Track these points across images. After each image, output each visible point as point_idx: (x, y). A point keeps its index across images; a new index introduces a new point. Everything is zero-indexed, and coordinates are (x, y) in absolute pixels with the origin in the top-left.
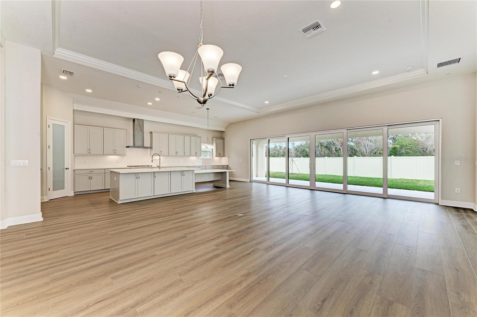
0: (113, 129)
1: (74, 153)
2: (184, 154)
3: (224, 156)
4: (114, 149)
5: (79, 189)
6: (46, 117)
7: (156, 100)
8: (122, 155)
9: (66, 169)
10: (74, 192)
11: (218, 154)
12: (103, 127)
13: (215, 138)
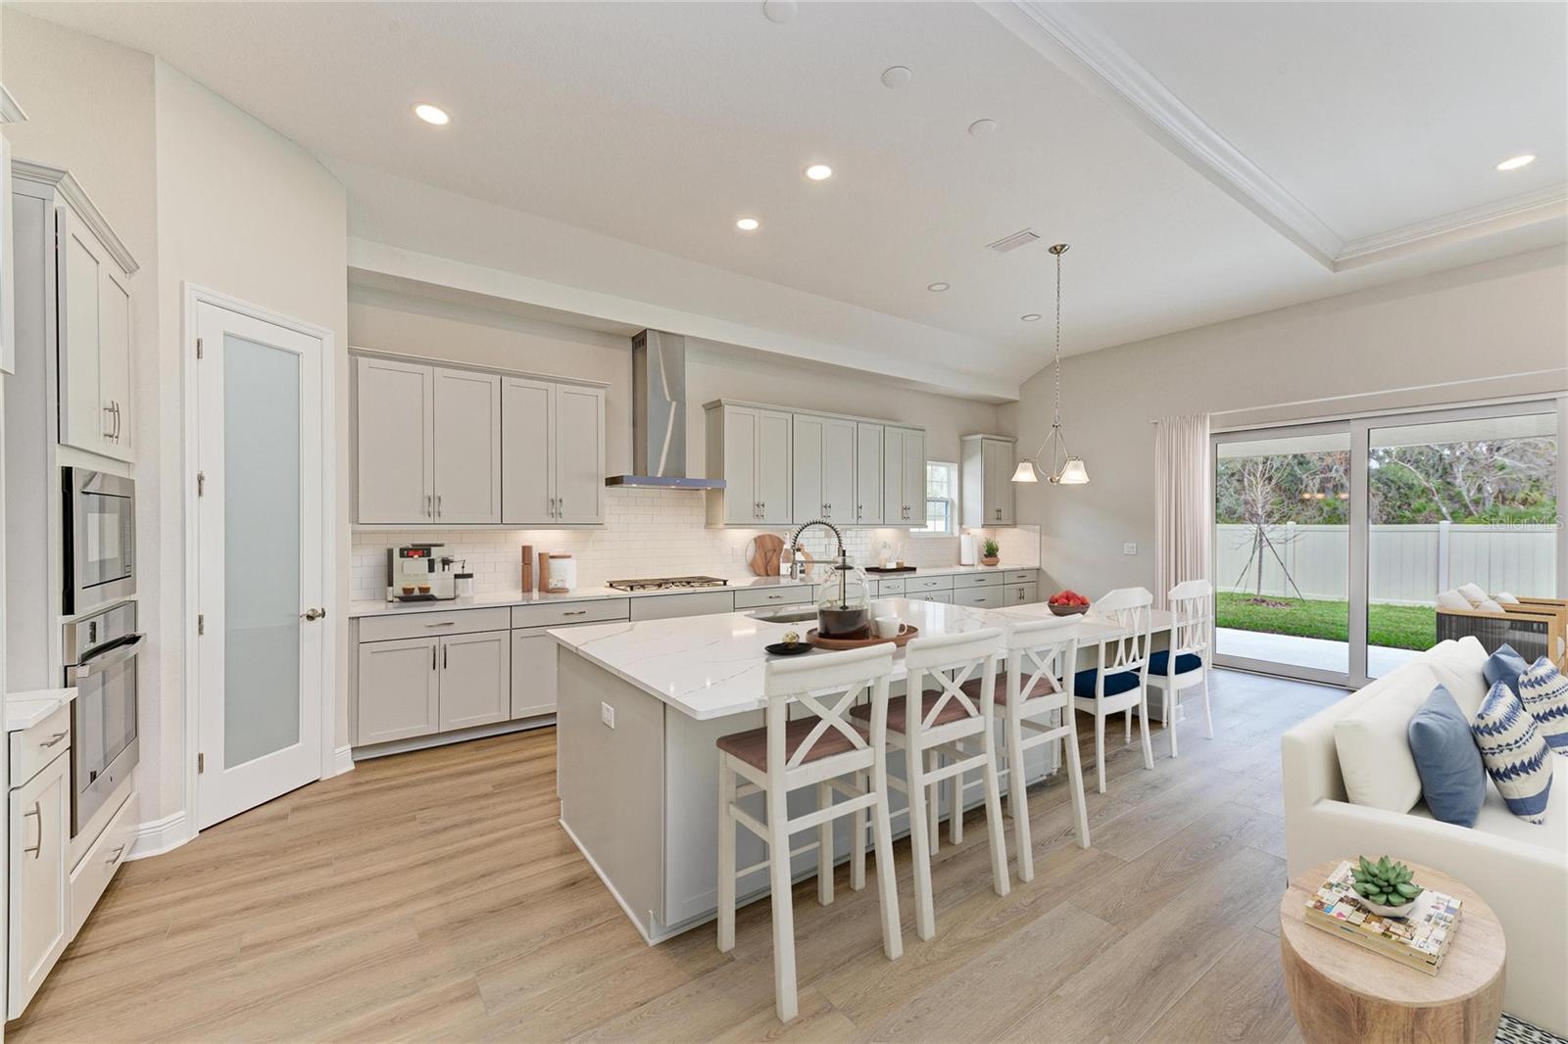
0: (544, 385)
1: (355, 519)
2: (859, 517)
3: (1014, 525)
4: (552, 496)
5: (374, 734)
6: (182, 284)
7: (738, 229)
8: (588, 525)
9: (310, 618)
10: (353, 749)
11: (993, 515)
12: (502, 373)
13: (980, 436)
